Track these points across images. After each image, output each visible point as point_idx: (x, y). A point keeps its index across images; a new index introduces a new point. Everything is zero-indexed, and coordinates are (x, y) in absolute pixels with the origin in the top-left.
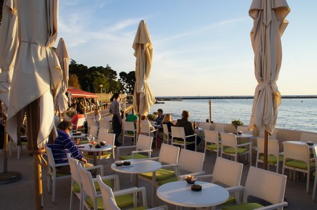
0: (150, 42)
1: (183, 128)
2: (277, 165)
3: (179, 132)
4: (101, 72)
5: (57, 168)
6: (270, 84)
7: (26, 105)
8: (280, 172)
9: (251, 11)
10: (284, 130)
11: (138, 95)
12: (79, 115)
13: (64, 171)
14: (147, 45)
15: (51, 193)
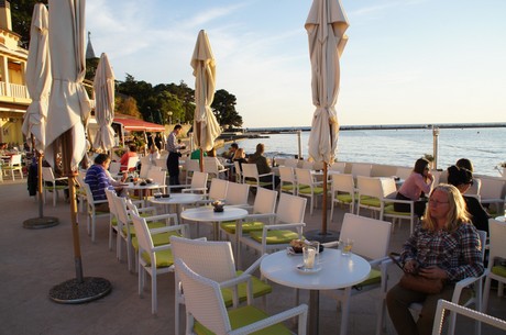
0: (211, 57)
1: (255, 165)
2: (352, 204)
3: (250, 170)
4: (172, 92)
5: (96, 205)
6: (326, 108)
7: (59, 134)
8: (355, 213)
9: (307, 26)
10: (379, 165)
11: (199, 124)
12: (130, 153)
13: (103, 208)
14: (208, 62)
15: (90, 235)
